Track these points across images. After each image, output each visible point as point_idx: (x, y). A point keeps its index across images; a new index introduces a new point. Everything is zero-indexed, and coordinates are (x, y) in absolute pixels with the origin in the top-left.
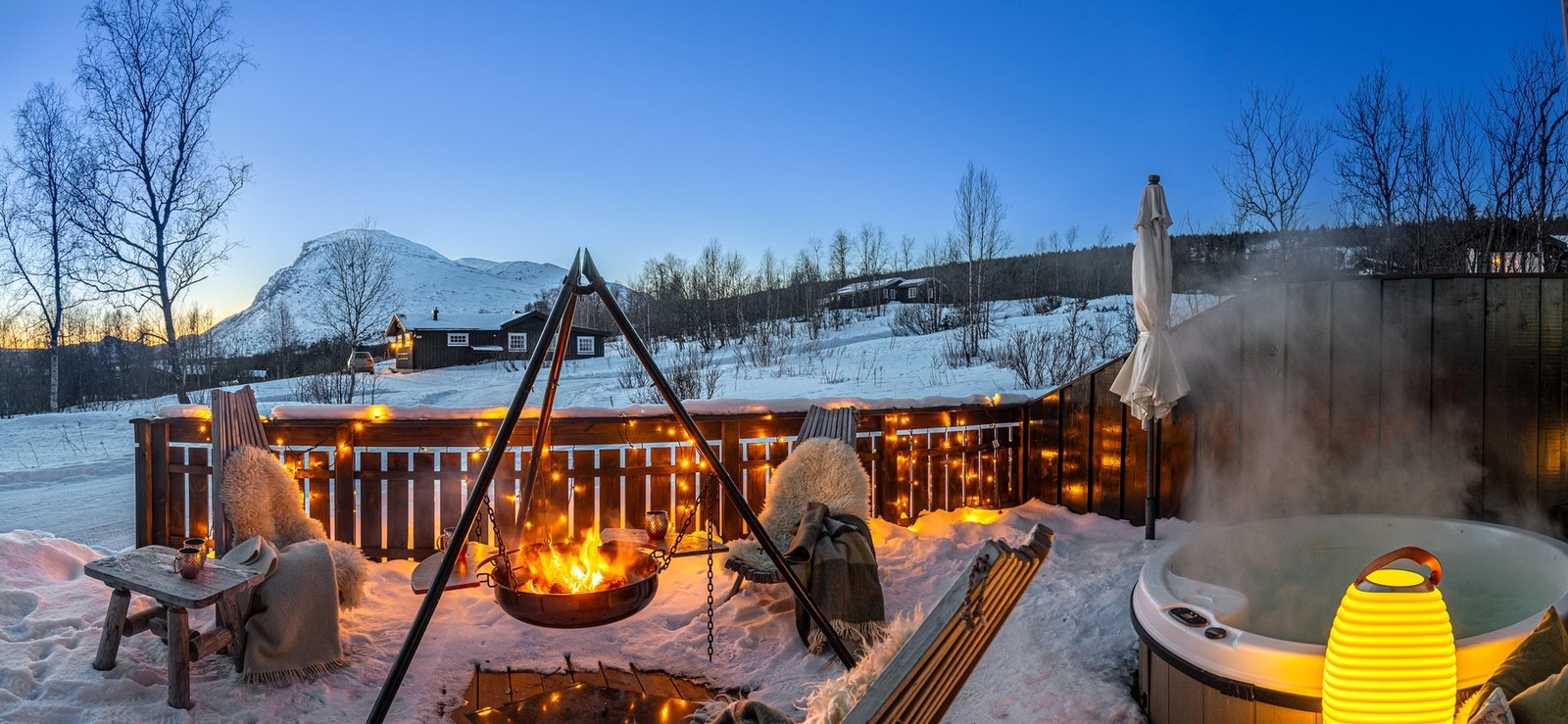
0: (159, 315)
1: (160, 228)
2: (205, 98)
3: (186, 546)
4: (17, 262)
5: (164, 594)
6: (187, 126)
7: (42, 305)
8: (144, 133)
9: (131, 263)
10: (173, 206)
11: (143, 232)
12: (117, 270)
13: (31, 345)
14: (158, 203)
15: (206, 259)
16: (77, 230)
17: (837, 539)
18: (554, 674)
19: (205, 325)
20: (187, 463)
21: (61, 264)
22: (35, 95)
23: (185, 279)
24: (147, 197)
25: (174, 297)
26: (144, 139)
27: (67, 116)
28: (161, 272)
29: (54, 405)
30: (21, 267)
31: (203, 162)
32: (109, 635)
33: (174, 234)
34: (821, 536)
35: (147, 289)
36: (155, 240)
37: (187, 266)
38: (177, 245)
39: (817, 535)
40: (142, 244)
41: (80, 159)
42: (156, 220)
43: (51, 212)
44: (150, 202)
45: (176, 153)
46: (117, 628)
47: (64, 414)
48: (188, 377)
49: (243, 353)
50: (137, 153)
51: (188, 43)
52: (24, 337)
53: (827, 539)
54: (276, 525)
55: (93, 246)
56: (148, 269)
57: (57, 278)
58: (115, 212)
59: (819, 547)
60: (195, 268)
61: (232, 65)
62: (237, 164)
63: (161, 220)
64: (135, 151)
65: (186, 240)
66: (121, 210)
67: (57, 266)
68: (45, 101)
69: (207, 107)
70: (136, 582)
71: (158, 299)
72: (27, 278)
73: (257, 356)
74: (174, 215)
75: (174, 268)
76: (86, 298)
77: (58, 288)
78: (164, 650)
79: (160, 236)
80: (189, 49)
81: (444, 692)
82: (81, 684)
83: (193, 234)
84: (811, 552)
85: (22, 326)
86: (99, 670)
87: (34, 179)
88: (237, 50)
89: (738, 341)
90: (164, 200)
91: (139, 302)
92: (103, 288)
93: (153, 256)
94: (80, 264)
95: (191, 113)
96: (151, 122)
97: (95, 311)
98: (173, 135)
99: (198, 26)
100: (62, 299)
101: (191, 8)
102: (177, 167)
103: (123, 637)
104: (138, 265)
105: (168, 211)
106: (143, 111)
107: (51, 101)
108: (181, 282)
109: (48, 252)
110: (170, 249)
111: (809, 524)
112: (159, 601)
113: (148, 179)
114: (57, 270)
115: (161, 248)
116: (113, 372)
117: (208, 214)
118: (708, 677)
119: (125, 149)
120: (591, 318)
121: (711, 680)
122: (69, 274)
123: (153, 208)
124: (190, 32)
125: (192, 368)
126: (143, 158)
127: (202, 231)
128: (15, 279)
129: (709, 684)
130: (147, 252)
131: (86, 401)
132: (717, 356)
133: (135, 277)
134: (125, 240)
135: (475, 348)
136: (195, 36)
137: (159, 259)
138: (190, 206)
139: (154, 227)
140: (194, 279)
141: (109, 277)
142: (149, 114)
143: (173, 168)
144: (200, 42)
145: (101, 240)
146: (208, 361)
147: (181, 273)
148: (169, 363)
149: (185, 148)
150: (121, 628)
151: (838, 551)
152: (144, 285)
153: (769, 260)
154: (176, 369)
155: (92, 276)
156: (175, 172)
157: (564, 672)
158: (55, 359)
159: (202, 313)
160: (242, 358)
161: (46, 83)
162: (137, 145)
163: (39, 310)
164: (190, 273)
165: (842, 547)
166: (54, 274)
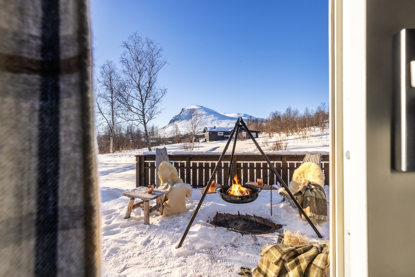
0: (143, 127)
1: (143, 104)
2: (156, 72)
3: (149, 186)
4: (100, 110)
5: (143, 198)
6: (151, 78)
7: (108, 122)
8: (139, 79)
9: (135, 113)
10: (147, 99)
11: (139, 105)
12: (131, 114)
13: (104, 134)
14: (143, 98)
15: (156, 113)
16: (119, 103)
17: (312, 190)
18: (235, 215)
19: (156, 129)
20: (150, 166)
21: (114, 112)
22: (106, 63)
23: (150, 118)
24: (140, 95)
25: (147, 122)
26: (139, 80)
27: (117, 71)
28: (144, 116)
29: (111, 151)
30: (101, 111)
31: (155, 88)
32: (129, 210)
33: (147, 106)
34: (307, 189)
35: (140, 120)
36: (142, 107)
37: (151, 114)
38: (148, 109)
39: (306, 189)
40: (138, 108)
41: (121, 83)
42: (142, 102)
43: (111, 97)
44: (141, 97)
45: (148, 85)
46: (131, 208)
47: (115, 154)
48: (151, 143)
49: (166, 137)
50: (137, 84)
51: (152, 57)
52: (102, 132)
53: (309, 190)
54: (171, 180)
55: (123, 107)
56: (140, 115)
57: (113, 116)
58: (130, 99)
59: (306, 192)
60: (153, 115)
61: (163, 64)
62: (163, 89)
63: (144, 102)
64: (137, 83)
65: (150, 108)
66: (133, 99)
67: (113, 112)
68: (110, 65)
69: (156, 74)
70: (136, 196)
71: (143, 123)
72: (103, 115)
73: (170, 138)
74: (147, 101)
75: (147, 115)
76: (122, 121)
77: (113, 118)
78: (143, 212)
79: (143, 106)
80: (152, 58)
81: (209, 218)
82: (121, 223)
83: (152, 106)
84: (303, 193)
85: (101, 128)
86: (126, 219)
87: (106, 87)
88: (164, 60)
89: (297, 133)
90: (145, 97)
91: (137, 123)
92: (126, 119)
93: (141, 111)
94: (120, 112)
95: (152, 75)
96: (141, 76)
97: (124, 125)
98: (147, 80)
99: (154, 53)
100: (114, 121)
101: (152, 48)
102: (148, 89)
103: (132, 210)
104: (137, 113)
105: (146, 100)
106: (139, 73)
107: (111, 66)
108: (149, 119)
109: (110, 108)
110: (146, 110)
111: (304, 185)
112: (142, 199)
113: (140, 91)
114: (113, 113)
115: (144, 109)
116: (130, 142)
117: (156, 101)
118: (273, 220)
119: (134, 82)
120: (255, 128)
121: (274, 221)
122: (116, 115)
123: (141, 99)
124: (152, 54)
125: (152, 141)
126: (139, 85)
127: (155, 106)
128: (99, 115)
129: (273, 222)
130: (140, 110)
131: (121, 150)
132: (290, 137)
133: (136, 117)
134: (133, 107)
135: (225, 136)
136: (153, 56)
137: (143, 112)
138: (152, 99)
139: (142, 104)
140: (152, 118)
141: (129, 116)
142: (141, 74)
143: (147, 89)
144: (155, 57)
145: (127, 106)
146: (156, 139)
147: (149, 116)
148: (146, 139)
149: (150, 84)
150: (132, 208)
151: (312, 194)
152: (139, 119)
153: (307, 110)
154: (148, 141)
155: (123, 116)
156: (148, 90)
157: (237, 215)
158: (112, 138)
159: (155, 126)
160: (166, 138)
161: (110, 60)
162: (137, 81)
163: (107, 124)
164: (151, 116)
165: (314, 193)
166: (112, 114)
